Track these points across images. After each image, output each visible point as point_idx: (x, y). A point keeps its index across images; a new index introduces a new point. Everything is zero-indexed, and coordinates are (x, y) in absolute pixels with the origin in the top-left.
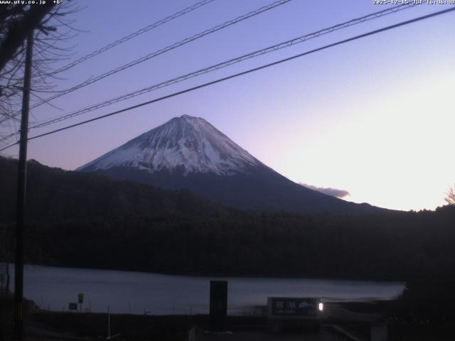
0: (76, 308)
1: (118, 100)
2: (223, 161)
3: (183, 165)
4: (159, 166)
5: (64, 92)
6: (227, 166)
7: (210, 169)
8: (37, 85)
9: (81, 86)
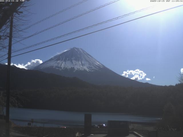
0: (30, 125)
1: (47, 41)
2: (90, 66)
3: (74, 67)
4: (64, 68)
5: (26, 38)
6: (91, 68)
7: (84, 69)
8: (15, 35)
9: (32, 35)
